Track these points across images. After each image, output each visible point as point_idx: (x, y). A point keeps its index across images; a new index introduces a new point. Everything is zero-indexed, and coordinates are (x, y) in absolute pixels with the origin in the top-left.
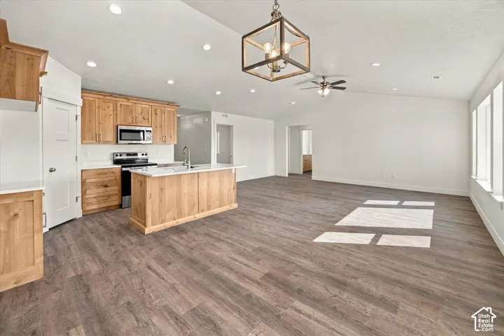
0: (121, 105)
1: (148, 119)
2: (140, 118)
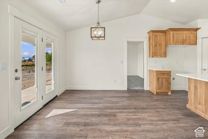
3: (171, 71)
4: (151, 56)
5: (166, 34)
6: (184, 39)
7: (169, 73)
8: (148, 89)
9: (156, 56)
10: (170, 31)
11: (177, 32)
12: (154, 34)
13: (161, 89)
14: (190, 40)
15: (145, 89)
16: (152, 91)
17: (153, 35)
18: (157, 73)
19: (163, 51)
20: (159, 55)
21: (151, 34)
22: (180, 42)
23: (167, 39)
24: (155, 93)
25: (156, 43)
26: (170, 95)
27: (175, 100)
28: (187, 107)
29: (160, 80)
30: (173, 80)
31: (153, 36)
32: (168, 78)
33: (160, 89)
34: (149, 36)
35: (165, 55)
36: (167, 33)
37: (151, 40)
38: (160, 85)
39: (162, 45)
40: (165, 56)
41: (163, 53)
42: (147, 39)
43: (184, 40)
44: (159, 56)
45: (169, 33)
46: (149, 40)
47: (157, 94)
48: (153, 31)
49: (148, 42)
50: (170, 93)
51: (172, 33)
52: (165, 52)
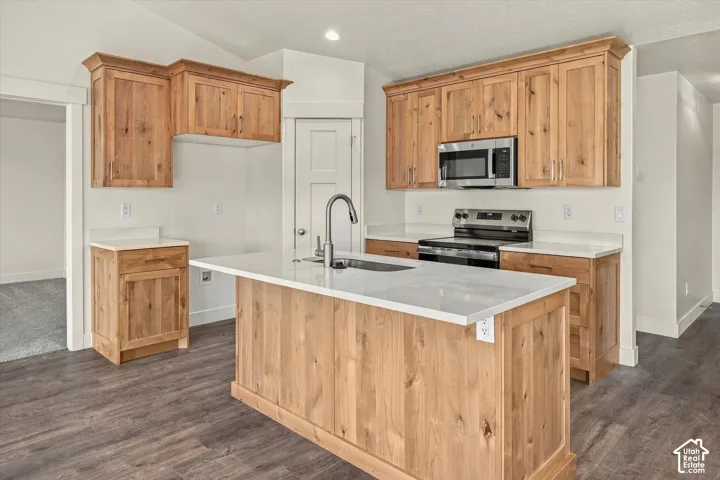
0: (449, 94)
1: (508, 114)
2: (489, 115)
3: (186, 247)
4: (100, 181)
5: (173, 83)
6: (239, 114)
7: (178, 257)
8: (90, 345)
9: (126, 182)
10: (186, 74)
11: (213, 82)
12: (117, 74)
13: (144, 332)
14: (258, 119)
15: (71, 347)
16: (101, 352)
17: (107, 77)
18: (121, 263)
19: (157, 157)
20: (140, 177)
21: (100, 73)
22: (223, 125)
23: (175, 107)
24: (115, 359)
25: (124, 120)
26: (186, 352)
27: (196, 372)
28: (233, 395)
29: (139, 290)
30: (207, 282)
31: (111, 85)
32: (177, 278)
33: (139, 334)
34: (94, 83)
35: (165, 177)
36: (173, 79)
37: (101, 102)
38: (139, 319)
39: (151, 129)
40: (168, 183)
41: (159, 166)
42: (83, 97)
43: (240, 121)
44: (140, 182)
45: (182, 79)
46: (94, 103)
47: (127, 358)
48: (109, 61)
49: (88, 109)
50: (183, 345)
51: (191, 81)
52: (165, 166)
